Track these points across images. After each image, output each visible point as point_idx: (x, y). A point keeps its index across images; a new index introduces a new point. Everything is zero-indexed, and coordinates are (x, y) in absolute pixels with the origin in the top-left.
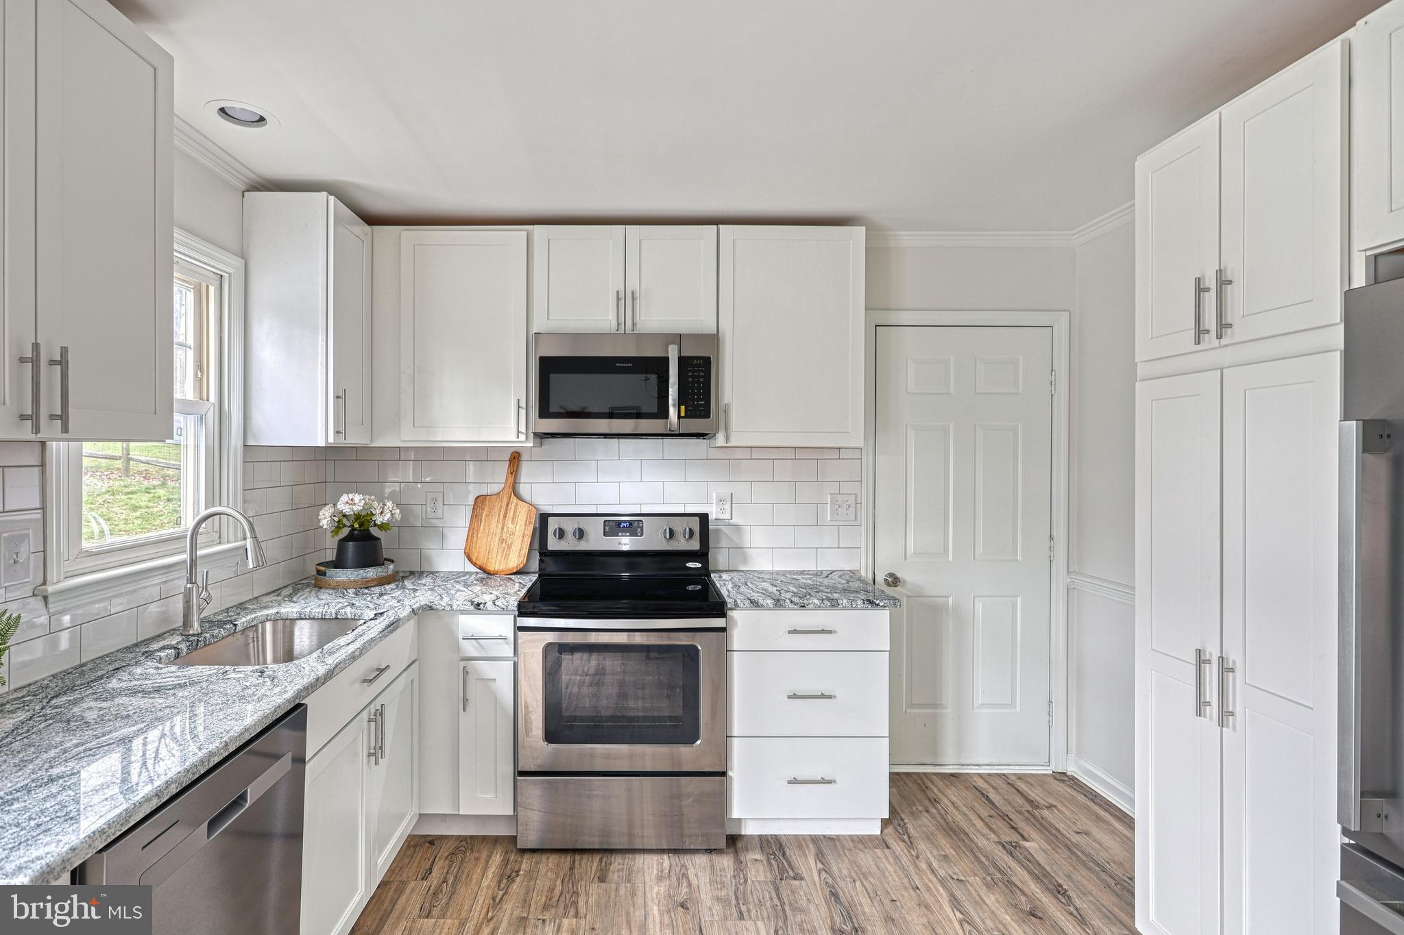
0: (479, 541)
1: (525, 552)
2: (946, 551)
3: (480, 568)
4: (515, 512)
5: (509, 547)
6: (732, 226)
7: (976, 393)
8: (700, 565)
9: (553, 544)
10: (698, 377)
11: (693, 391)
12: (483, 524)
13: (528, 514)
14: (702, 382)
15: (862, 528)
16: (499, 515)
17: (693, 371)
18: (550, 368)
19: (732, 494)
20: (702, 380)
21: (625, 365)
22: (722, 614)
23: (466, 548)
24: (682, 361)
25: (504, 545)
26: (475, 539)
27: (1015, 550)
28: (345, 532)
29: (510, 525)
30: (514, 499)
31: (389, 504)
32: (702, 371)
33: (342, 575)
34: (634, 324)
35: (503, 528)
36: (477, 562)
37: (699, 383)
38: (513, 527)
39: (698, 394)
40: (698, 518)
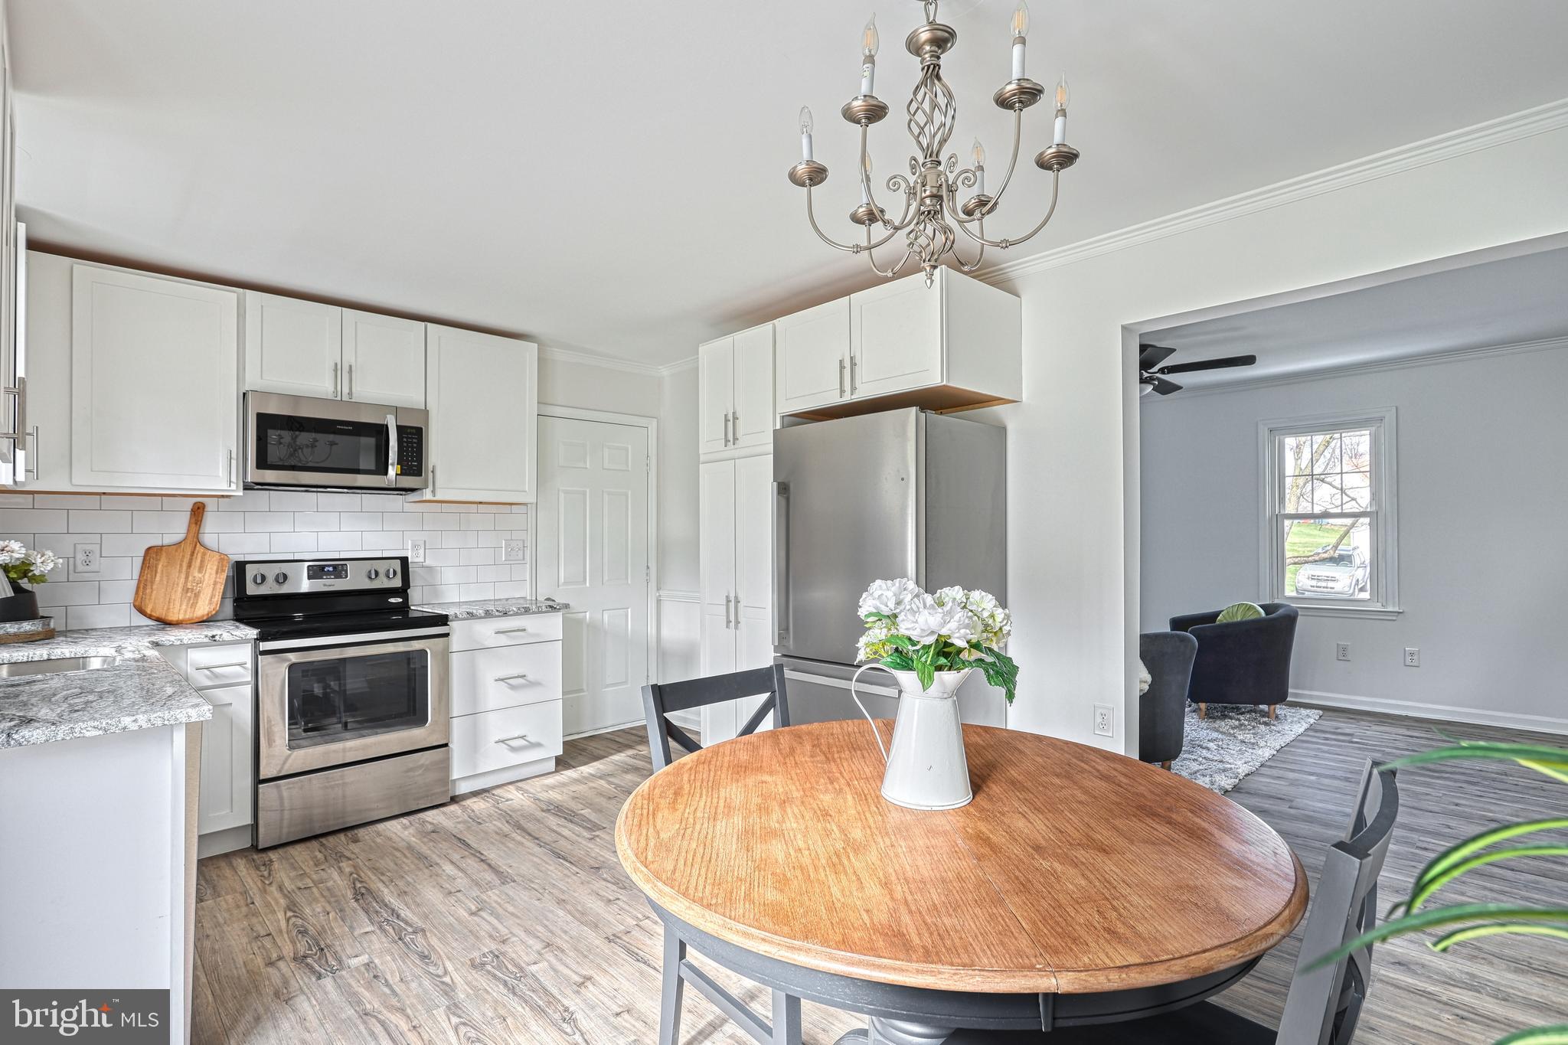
0: (155, 592)
1: (218, 601)
2: (585, 579)
3: (157, 619)
4: (202, 562)
5: (197, 596)
7: (603, 469)
8: (401, 600)
9: (252, 590)
10: (412, 443)
11: (408, 454)
12: (158, 575)
13: (219, 563)
14: (415, 447)
15: (528, 566)
16: (181, 565)
17: (409, 438)
18: (266, 423)
19: (425, 541)
20: (415, 445)
21: (345, 427)
22: (446, 624)
23: (135, 600)
24: (400, 429)
25: (189, 594)
26: (148, 591)
27: (627, 578)
29: (196, 574)
30: (198, 549)
32: (416, 438)
34: (350, 394)
35: (187, 578)
36: (154, 614)
37: (413, 447)
38: (200, 575)
39: (412, 457)
40: (399, 561)
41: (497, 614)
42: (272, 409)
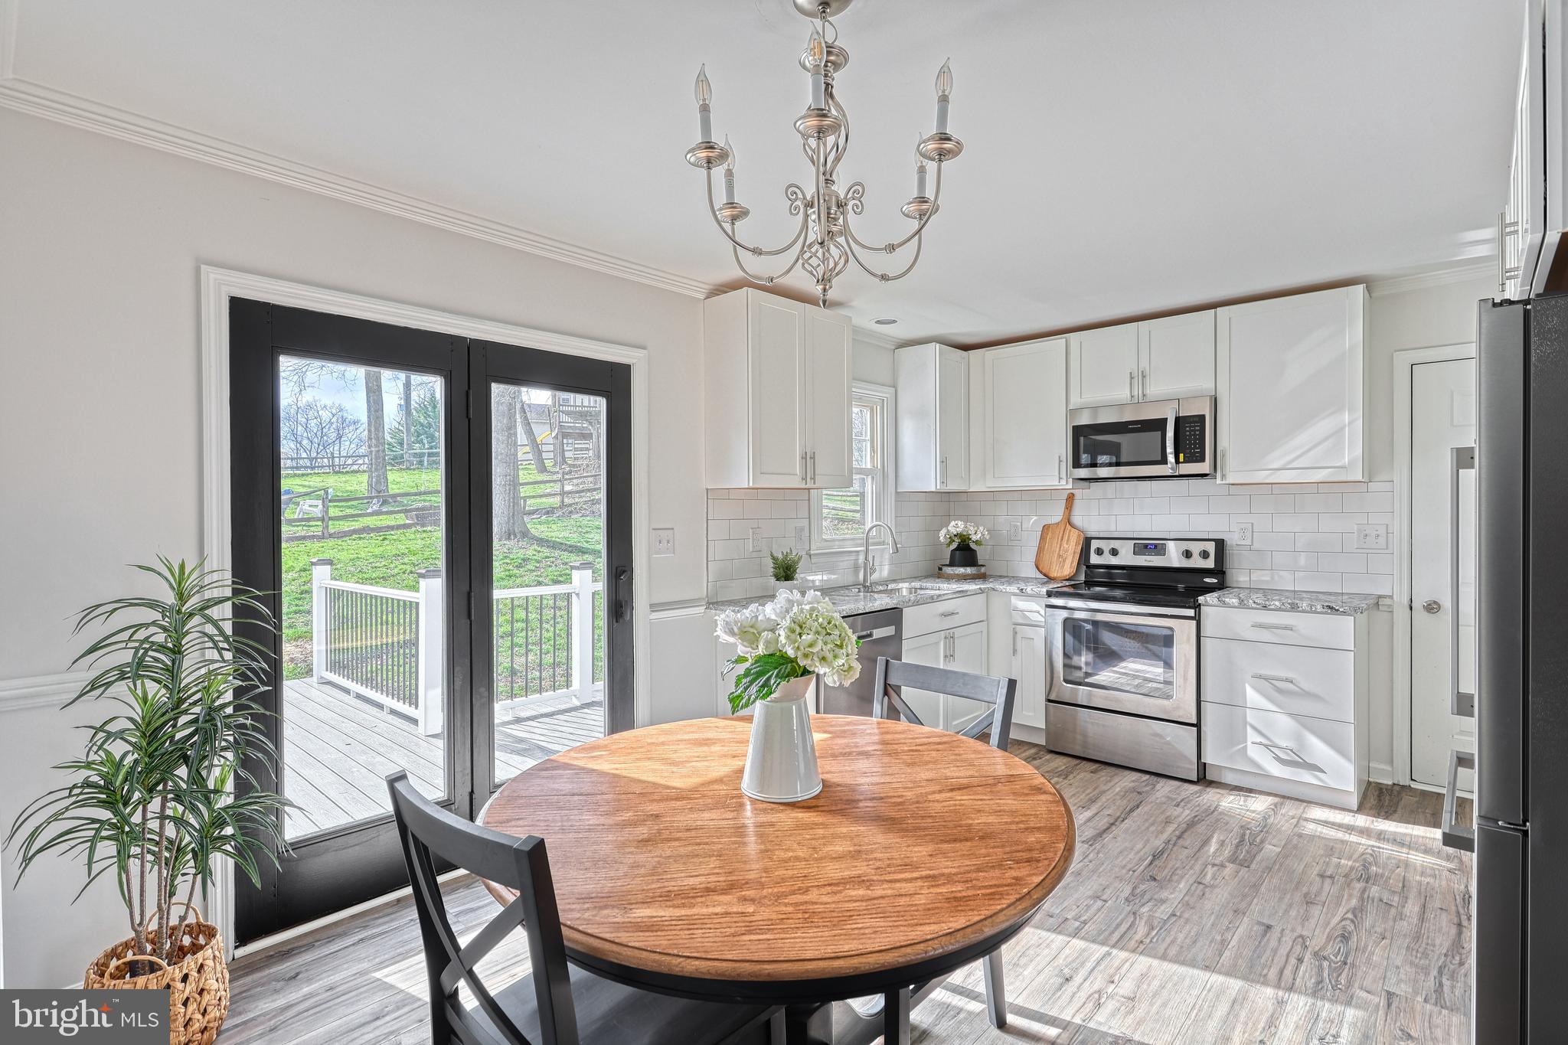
0: (1045, 556)
1: (1075, 564)
3: (1045, 575)
4: (1069, 536)
5: (1064, 561)
6: (1227, 307)
8: (1217, 579)
9: (1094, 559)
10: (1195, 431)
11: (1190, 442)
12: (1047, 544)
13: (1077, 537)
15: (1394, 557)
16: (1058, 539)
17: (1190, 427)
18: (1078, 432)
19: (1252, 524)
20: (1198, 432)
21: (1135, 427)
22: (1193, 607)
23: (1036, 561)
24: (1178, 420)
25: (1061, 559)
26: (1042, 555)
28: (954, 546)
29: (1065, 545)
30: (1068, 526)
31: (981, 528)
32: (1199, 426)
33: (949, 570)
34: (1144, 396)
35: (1060, 547)
36: (1043, 571)
37: (1195, 435)
38: (1067, 546)
39: (1195, 444)
40: (1214, 543)
41: (1254, 605)
42: (1085, 420)
